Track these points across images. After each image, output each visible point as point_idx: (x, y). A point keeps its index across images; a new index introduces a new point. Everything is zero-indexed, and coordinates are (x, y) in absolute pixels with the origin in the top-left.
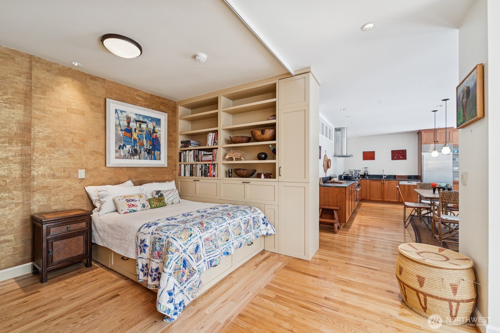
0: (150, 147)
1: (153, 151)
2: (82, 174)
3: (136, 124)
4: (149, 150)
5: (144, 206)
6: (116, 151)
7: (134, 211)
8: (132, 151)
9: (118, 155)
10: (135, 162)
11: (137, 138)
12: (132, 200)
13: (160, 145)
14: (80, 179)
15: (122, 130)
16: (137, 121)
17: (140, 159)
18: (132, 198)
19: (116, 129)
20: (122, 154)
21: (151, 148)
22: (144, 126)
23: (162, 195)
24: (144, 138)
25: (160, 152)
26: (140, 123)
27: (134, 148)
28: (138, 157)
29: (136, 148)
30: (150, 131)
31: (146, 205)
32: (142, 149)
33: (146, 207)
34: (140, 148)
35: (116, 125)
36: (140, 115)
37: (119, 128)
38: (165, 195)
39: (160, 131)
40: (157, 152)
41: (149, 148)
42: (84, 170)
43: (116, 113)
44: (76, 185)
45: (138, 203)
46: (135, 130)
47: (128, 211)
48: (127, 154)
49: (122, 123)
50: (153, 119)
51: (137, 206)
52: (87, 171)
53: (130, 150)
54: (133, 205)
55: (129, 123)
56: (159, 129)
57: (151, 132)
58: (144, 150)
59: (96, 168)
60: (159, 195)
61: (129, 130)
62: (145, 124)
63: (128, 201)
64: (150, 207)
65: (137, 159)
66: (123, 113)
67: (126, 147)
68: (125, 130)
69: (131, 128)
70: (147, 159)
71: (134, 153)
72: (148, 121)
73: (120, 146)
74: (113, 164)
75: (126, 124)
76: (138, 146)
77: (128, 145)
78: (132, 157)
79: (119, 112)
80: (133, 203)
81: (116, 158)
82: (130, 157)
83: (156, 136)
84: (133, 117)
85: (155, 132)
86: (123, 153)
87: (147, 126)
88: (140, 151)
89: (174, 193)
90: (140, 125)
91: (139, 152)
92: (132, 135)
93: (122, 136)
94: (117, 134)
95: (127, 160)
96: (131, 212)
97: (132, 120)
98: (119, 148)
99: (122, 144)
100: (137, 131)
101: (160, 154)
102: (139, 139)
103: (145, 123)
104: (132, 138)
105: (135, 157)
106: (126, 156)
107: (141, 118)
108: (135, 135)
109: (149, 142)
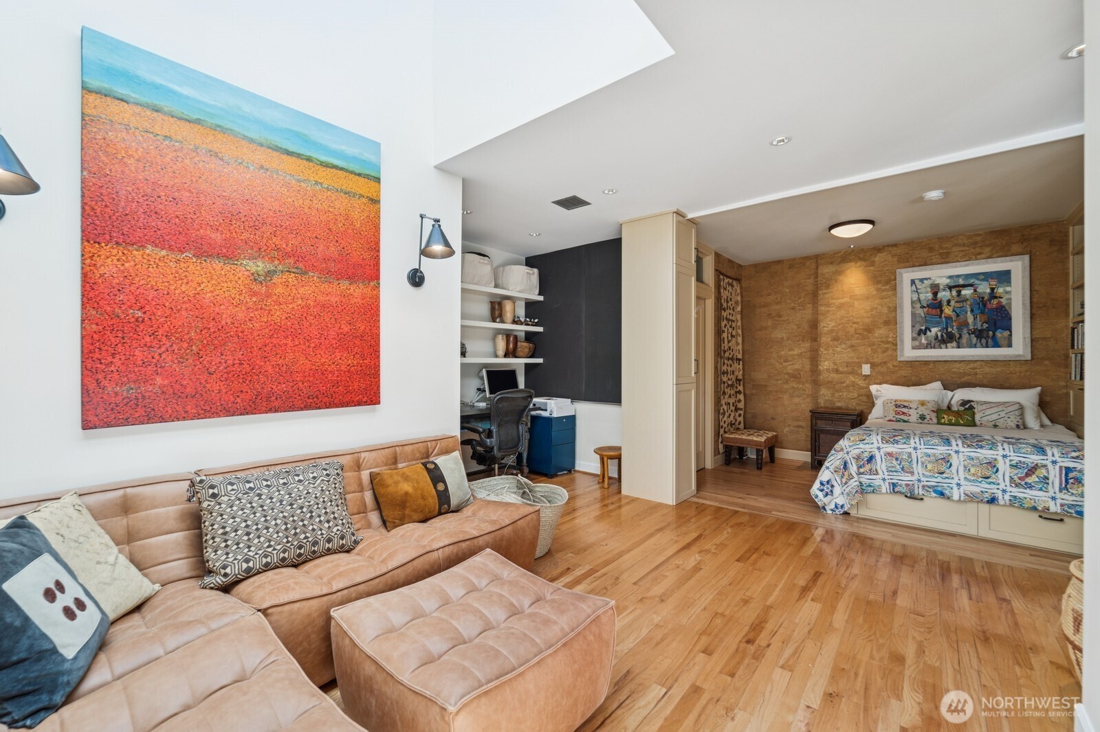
0: (982, 326)
1: (991, 333)
2: (866, 369)
3: (951, 291)
4: (981, 331)
5: (922, 417)
6: (914, 339)
7: (905, 421)
8: (942, 336)
9: (917, 343)
10: (950, 352)
11: (953, 315)
12: (905, 407)
13: (1011, 319)
14: (864, 375)
15: (924, 307)
16: (950, 288)
17: (959, 347)
18: (906, 404)
19: (913, 307)
20: (924, 341)
21: (985, 327)
22: (967, 292)
23: (972, 408)
24: (969, 312)
25: (1011, 332)
26: (957, 289)
27: (947, 330)
28: (954, 344)
29: (950, 330)
30: (983, 298)
31: (928, 417)
32: (965, 331)
33: (926, 420)
34: (959, 329)
35: (913, 302)
36: (958, 276)
37: (919, 305)
38: (978, 409)
39: (1008, 293)
40: (1001, 333)
41: (979, 328)
42: (869, 365)
43: (912, 285)
44: (860, 382)
45: (912, 412)
46: (949, 302)
47: (894, 419)
48: (933, 341)
49: (922, 297)
50: (987, 276)
51: (910, 415)
52: (873, 366)
53: (939, 334)
54: (904, 413)
55: (935, 294)
56: (1008, 289)
57: (986, 298)
58: (968, 333)
59: (885, 363)
60: (967, 407)
61: (936, 305)
62: (969, 288)
63: (897, 406)
64: (935, 420)
65: (953, 347)
66: (925, 281)
67: (930, 331)
68: (928, 306)
69: (941, 301)
70: (975, 347)
71: (947, 339)
72: (977, 282)
73: (921, 330)
74: (908, 357)
75: (930, 296)
76: (955, 327)
77: (935, 327)
78: (943, 346)
79: (917, 282)
80: (905, 410)
81: (913, 348)
82: (940, 345)
83: (999, 303)
84: (944, 281)
85: (996, 297)
86: (926, 340)
87: (975, 291)
88: (960, 335)
89: (1004, 408)
90: (959, 293)
91: (957, 336)
92: (942, 311)
93: (923, 316)
94: (913, 315)
95: (933, 350)
96: (899, 421)
97: (942, 287)
98: (919, 334)
99: (923, 328)
100: (952, 303)
101: (1011, 335)
102: (958, 315)
103: (971, 285)
104: (943, 316)
105: (949, 345)
106: (930, 344)
107: (960, 280)
108: (948, 311)
109: (980, 317)
